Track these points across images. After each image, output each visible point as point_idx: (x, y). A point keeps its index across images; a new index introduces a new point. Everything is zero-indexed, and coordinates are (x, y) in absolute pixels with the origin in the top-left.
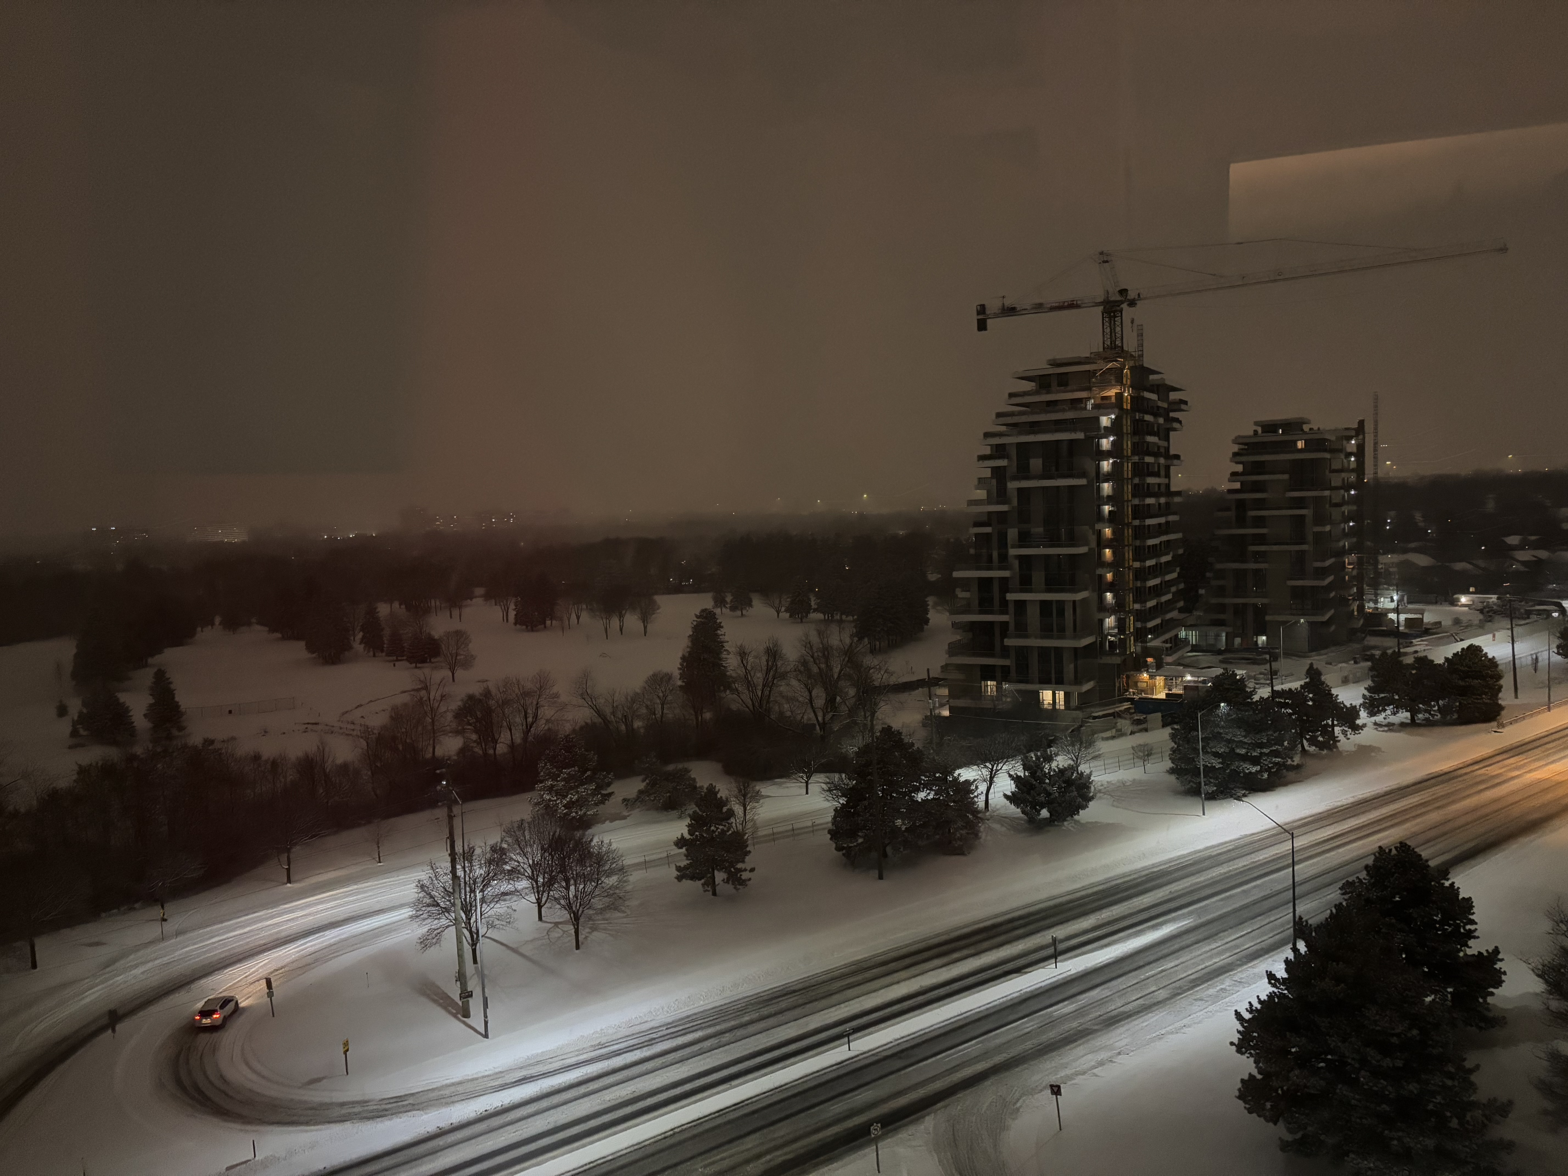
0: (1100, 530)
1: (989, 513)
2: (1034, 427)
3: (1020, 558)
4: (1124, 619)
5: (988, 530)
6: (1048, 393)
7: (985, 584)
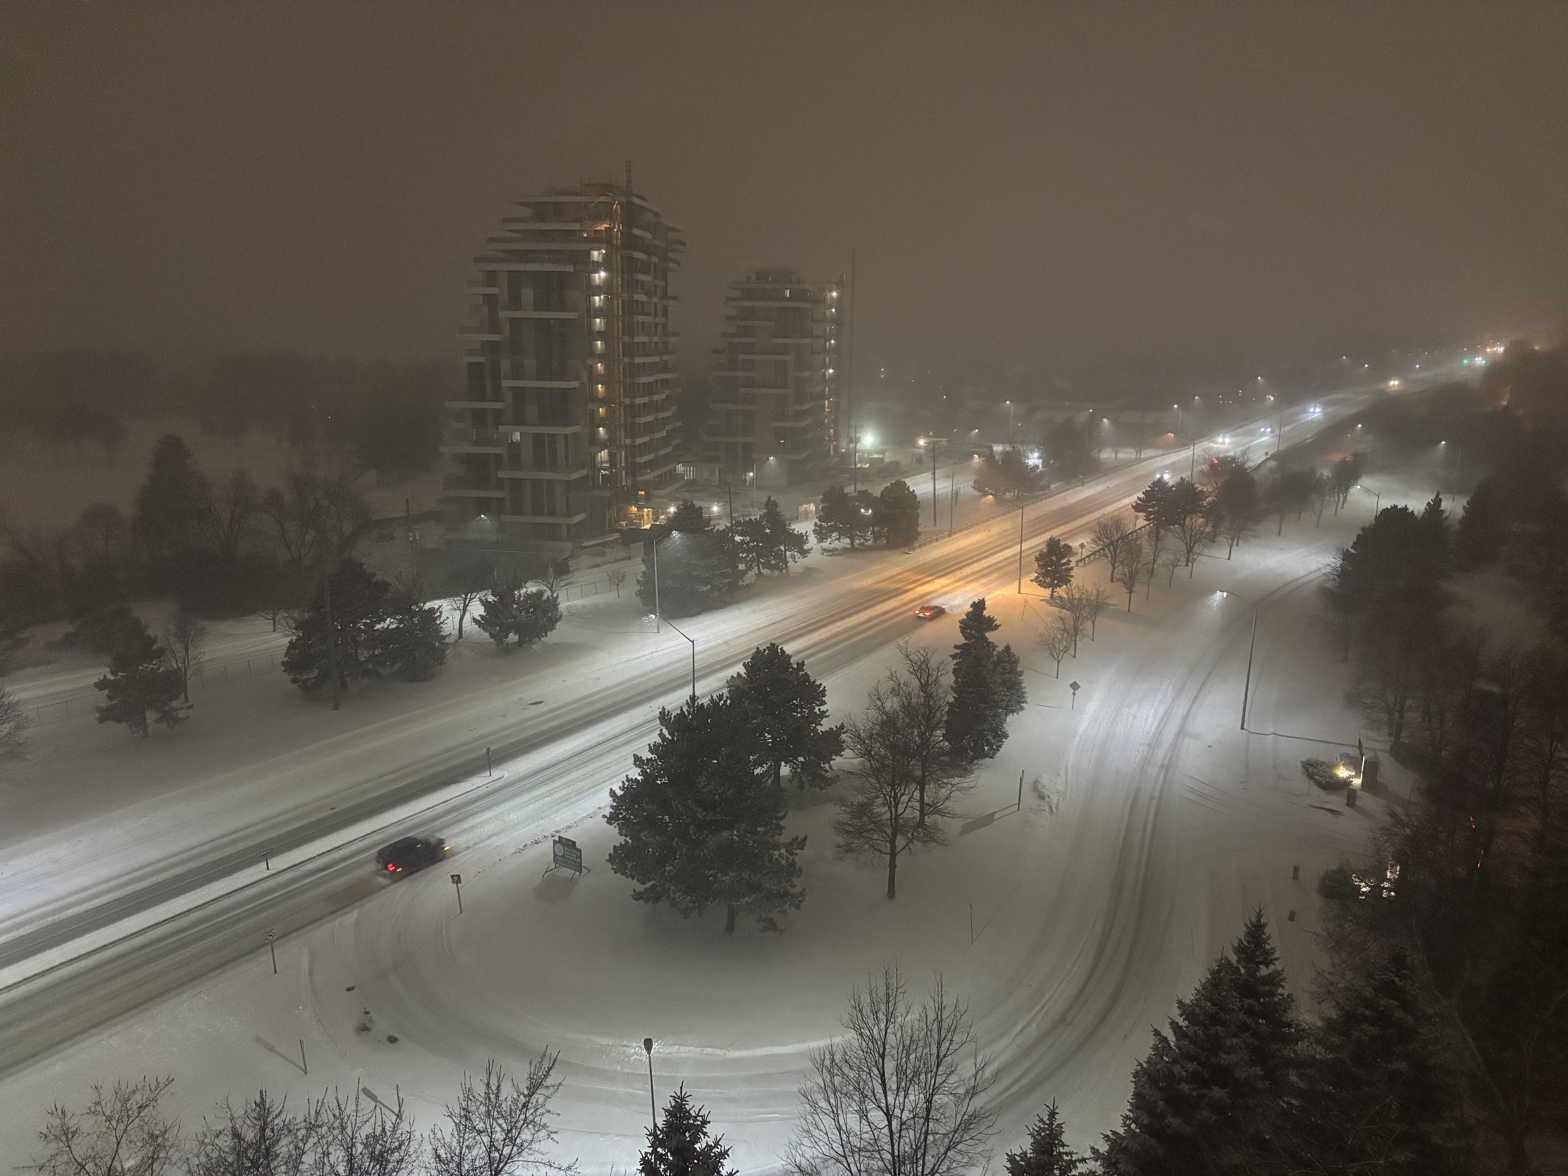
0: (591, 366)
1: (482, 342)
2: (524, 256)
3: (513, 389)
4: (616, 454)
5: (481, 359)
6: (543, 221)
7: (479, 417)
